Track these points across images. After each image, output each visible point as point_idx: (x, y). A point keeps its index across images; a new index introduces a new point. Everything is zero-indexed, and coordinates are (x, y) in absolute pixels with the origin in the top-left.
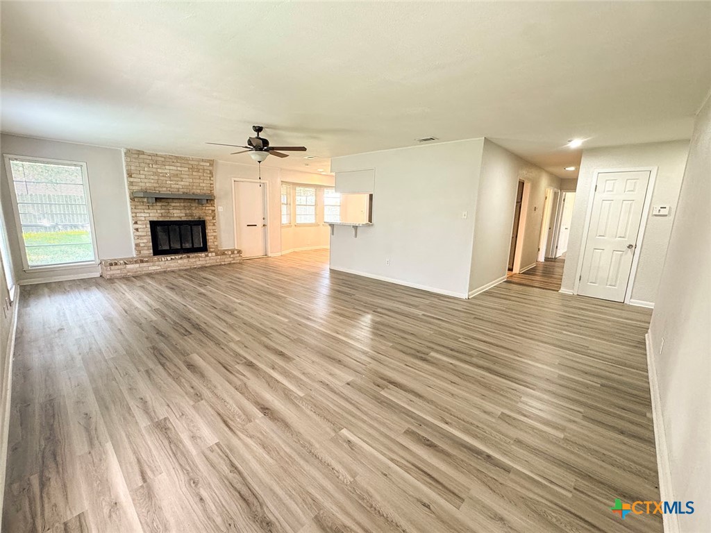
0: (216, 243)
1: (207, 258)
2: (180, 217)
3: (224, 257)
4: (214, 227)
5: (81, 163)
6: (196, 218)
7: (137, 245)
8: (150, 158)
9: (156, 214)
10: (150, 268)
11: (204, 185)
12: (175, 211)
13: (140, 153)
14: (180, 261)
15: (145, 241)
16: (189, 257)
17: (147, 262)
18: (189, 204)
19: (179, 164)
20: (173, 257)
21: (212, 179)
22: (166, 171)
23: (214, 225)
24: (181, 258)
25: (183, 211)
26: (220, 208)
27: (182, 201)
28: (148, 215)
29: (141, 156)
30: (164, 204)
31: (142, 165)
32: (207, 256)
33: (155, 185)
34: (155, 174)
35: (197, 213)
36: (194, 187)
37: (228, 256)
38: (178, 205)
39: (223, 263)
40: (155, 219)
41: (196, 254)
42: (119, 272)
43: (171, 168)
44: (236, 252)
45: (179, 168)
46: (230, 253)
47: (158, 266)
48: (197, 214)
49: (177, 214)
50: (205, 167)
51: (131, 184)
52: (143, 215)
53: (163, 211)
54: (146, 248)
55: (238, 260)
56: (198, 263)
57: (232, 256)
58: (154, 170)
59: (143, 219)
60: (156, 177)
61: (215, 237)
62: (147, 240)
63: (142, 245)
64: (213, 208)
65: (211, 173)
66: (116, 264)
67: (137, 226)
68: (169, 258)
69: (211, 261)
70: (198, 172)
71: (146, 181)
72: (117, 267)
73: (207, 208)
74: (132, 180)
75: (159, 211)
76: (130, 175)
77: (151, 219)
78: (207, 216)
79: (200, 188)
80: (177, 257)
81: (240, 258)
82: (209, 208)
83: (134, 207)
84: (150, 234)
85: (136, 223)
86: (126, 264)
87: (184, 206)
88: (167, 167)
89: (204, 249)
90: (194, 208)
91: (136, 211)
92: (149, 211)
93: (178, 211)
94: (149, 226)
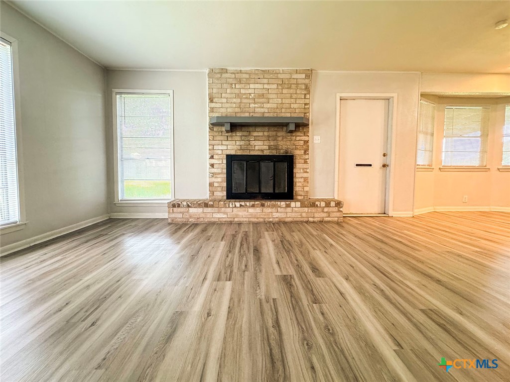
0: (306, 189)
1: (289, 210)
2: (262, 151)
3: (313, 210)
4: (305, 166)
5: (168, 92)
6: (282, 152)
7: (211, 185)
8: (233, 76)
9: (233, 145)
10: (215, 216)
11: (296, 106)
12: (257, 143)
13: (224, 71)
14: (251, 210)
15: (219, 180)
16: (263, 205)
17: (212, 206)
18: (274, 133)
19: (266, 81)
20: (243, 204)
21: (308, 96)
22: (250, 91)
23: (306, 162)
24: (253, 206)
25: (266, 143)
26: (316, 138)
27: (267, 129)
28: (225, 147)
29: (224, 75)
30: (245, 133)
31: (225, 86)
32: (288, 206)
33: (237, 110)
34: (238, 96)
35: (285, 144)
36: (283, 110)
37: (320, 210)
38: (261, 134)
39: (311, 219)
40: (233, 153)
41: (273, 202)
42: (180, 216)
43: (257, 86)
44: (333, 204)
45: (266, 86)
46: (323, 204)
47: (224, 213)
48: (284, 147)
49: (259, 145)
50: (300, 81)
51: (212, 110)
52: (220, 147)
53: (242, 143)
54: (219, 189)
55: (335, 216)
56: (276, 215)
57: (326, 210)
58: (237, 91)
59: (220, 152)
60: (239, 100)
61: (306, 179)
62: (221, 180)
63: (216, 184)
64: (306, 138)
65: (307, 88)
66: (179, 206)
67: (213, 161)
68: (238, 204)
69: (293, 215)
70: (290, 88)
71: (229, 105)
72: (179, 210)
73: (298, 138)
74: (213, 105)
75: (238, 143)
76: (211, 101)
77: (229, 153)
78: (296, 149)
79: (289, 109)
80: (248, 204)
81: (338, 214)
82: (300, 138)
83: (213, 138)
84: (225, 171)
85: (212, 157)
86: (189, 206)
87: (269, 136)
88: (252, 86)
89: (289, 195)
90: (280, 139)
91: (214, 142)
92: (227, 143)
93: (260, 143)
94: (225, 161)
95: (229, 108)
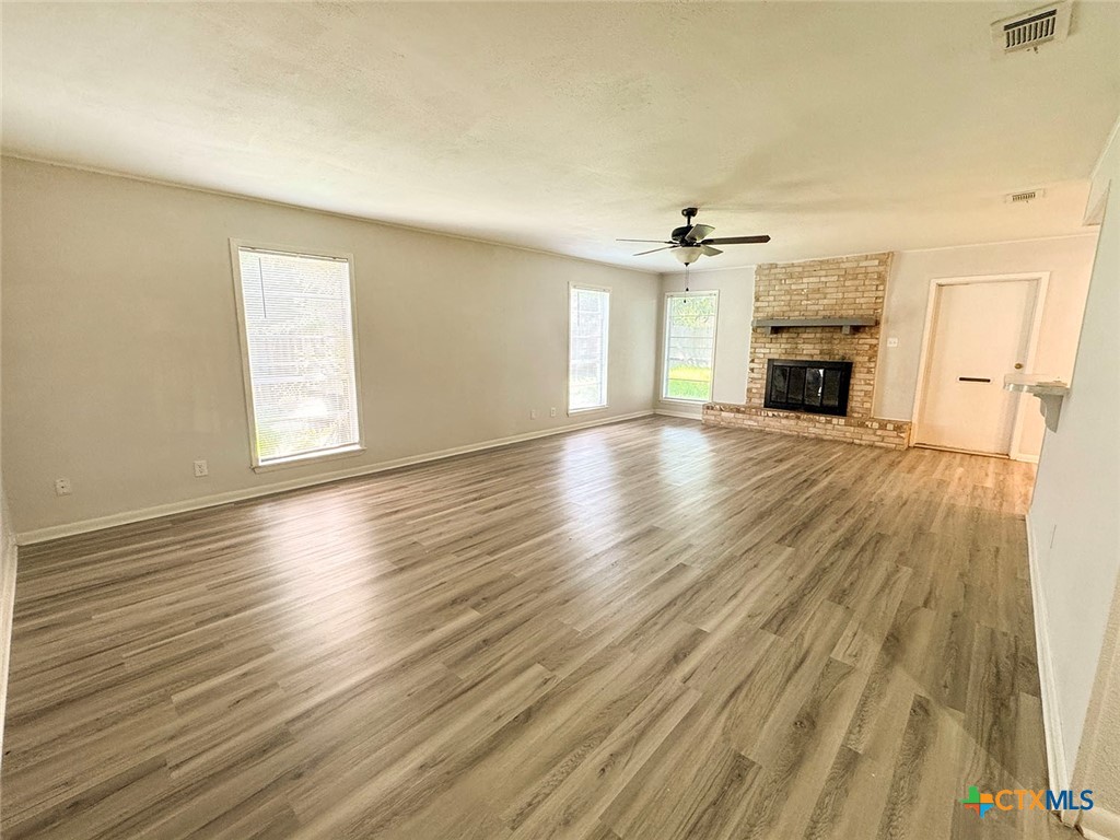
0: (867, 405)
1: (829, 426)
2: (812, 356)
3: (861, 430)
4: (868, 376)
5: (714, 292)
6: (837, 358)
7: (749, 390)
8: (784, 270)
9: (777, 350)
10: (745, 422)
11: (862, 300)
12: (805, 346)
13: (774, 266)
14: (784, 421)
15: (759, 386)
16: (798, 418)
17: (744, 412)
18: (829, 335)
19: (823, 273)
20: (776, 414)
21: (881, 288)
22: (803, 286)
23: (869, 372)
24: (787, 417)
25: (817, 346)
26: (891, 342)
27: (819, 330)
28: (768, 351)
29: (773, 271)
30: (794, 335)
31: (774, 282)
32: (830, 422)
33: (785, 308)
34: (788, 292)
35: (841, 349)
36: (845, 307)
37: (871, 432)
38: (812, 336)
39: (857, 441)
40: (776, 357)
41: (811, 416)
42: (713, 418)
43: (811, 280)
44: (890, 427)
45: (823, 279)
46: (876, 425)
47: (755, 421)
48: (841, 352)
49: (809, 350)
50: (870, 270)
51: (757, 309)
52: (762, 351)
53: (788, 346)
54: (758, 396)
55: (892, 440)
56: (812, 430)
57: (879, 432)
58: (787, 288)
59: (762, 356)
60: (788, 297)
61: (867, 394)
62: (760, 387)
63: (754, 391)
64: (874, 342)
65: (881, 278)
66: (712, 409)
67: (753, 365)
68: (770, 414)
69: (834, 433)
70: (856, 279)
71: (774, 303)
72: (712, 412)
73: (861, 341)
74: (759, 304)
75: (783, 346)
76: (757, 300)
77: (771, 357)
78: (857, 354)
79: (856, 304)
80: (781, 414)
81: (897, 441)
82: (864, 341)
83: (756, 340)
84: (765, 376)
85: (752, 361)
86: (721, 410)
87: (822, 339)
88: (805, 280)
89: (841, 409)
90: (836, 342)
91: (756, 345)
92: (770, 345)
93: (811, 346)
94: (766, 366)
95: (776, 307)
